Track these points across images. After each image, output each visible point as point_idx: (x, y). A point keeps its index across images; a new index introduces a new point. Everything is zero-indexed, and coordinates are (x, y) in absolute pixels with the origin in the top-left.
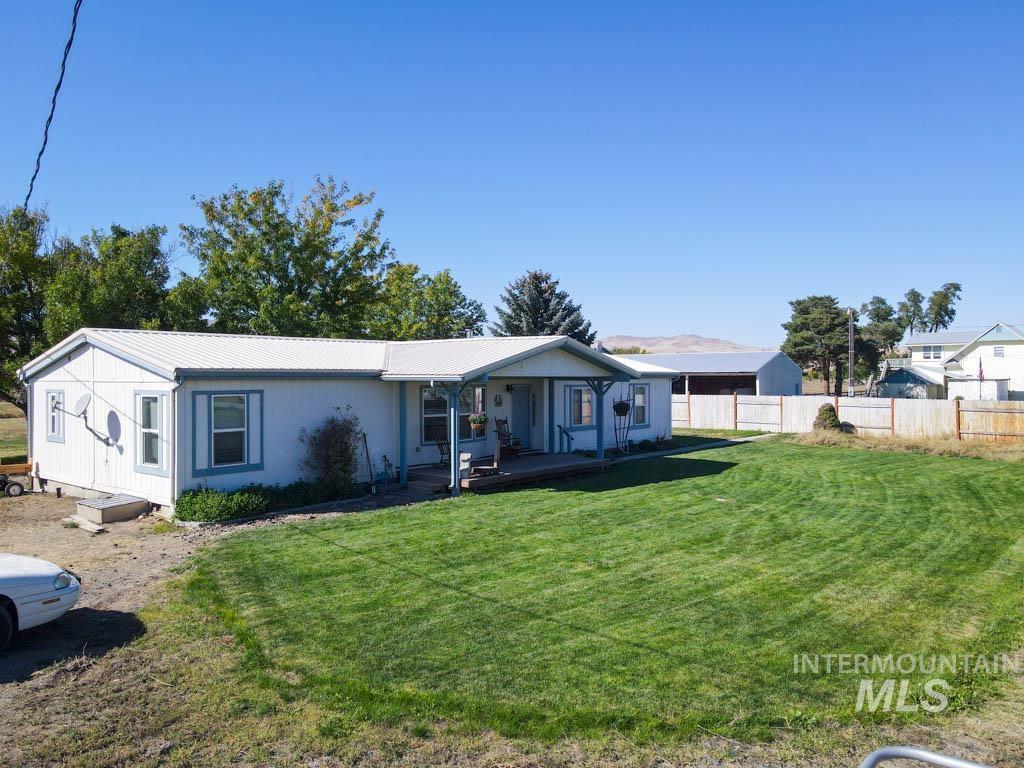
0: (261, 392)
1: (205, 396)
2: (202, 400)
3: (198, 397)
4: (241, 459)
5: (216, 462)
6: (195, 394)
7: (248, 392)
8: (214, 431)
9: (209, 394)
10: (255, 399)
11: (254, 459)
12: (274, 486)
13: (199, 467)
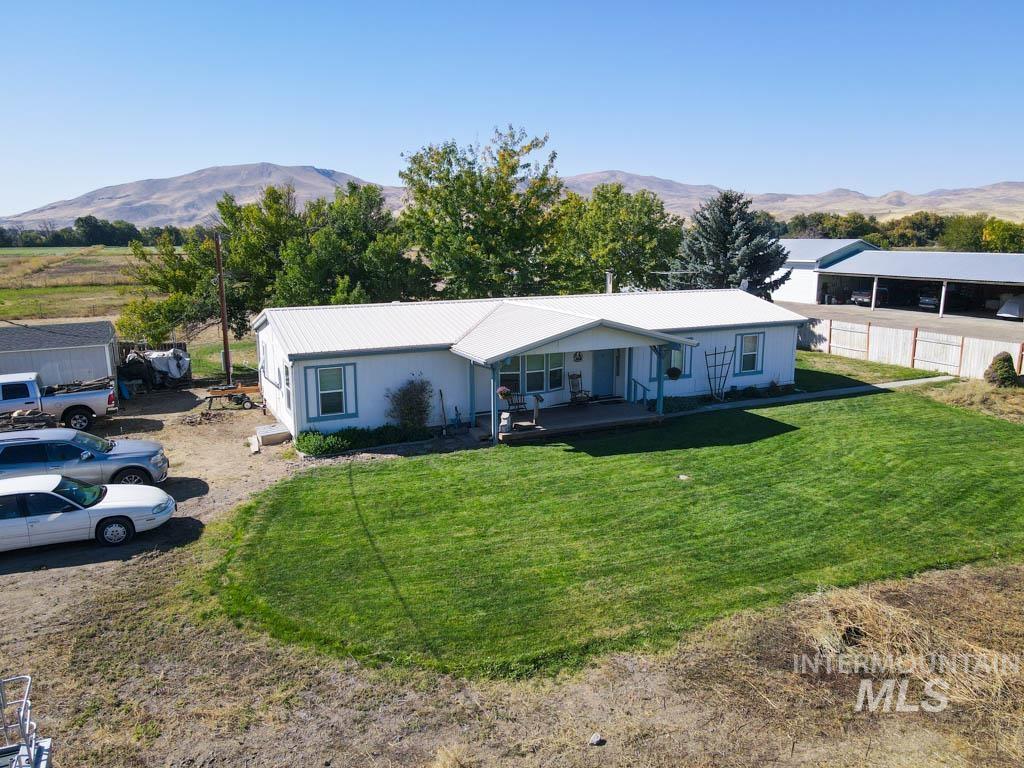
0: (354, 364)
1: (313, 370)
2: (311, 373)
3: (308, 370)
4: (341, 411)
5: (323, 413)
6: (306, 368)
7: (344, 365)
8: (320, 392)
9: (316, 367)
10: (350, 370)
11: (351, 409)
12: (366, 428)
13: (311, 416)
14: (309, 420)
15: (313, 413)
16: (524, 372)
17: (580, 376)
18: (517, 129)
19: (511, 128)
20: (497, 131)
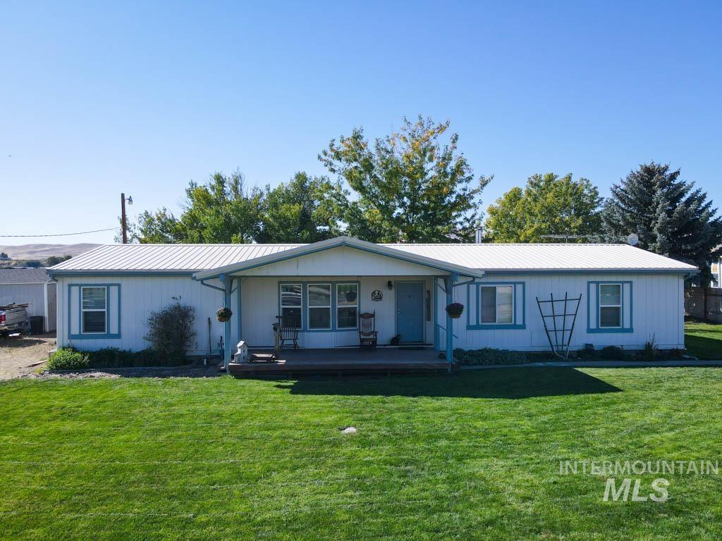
0: (119, 285)
1: (78, 287)
2: (75, 290)
3: (73, 288)
4: (102, 331)
5: (84, 331)
6: (70, 286)
7: (108, 286)
9: (80, 285)
10: (114, 290)
11: (114, 330)
12: (127, 350)
13: (72, 333)
14: (71, 337)
15: (75, 331)
16: (307, 307)
17: (373, 316)
18: (425, 118)
19: (420, 118)
20: (405, 120)
